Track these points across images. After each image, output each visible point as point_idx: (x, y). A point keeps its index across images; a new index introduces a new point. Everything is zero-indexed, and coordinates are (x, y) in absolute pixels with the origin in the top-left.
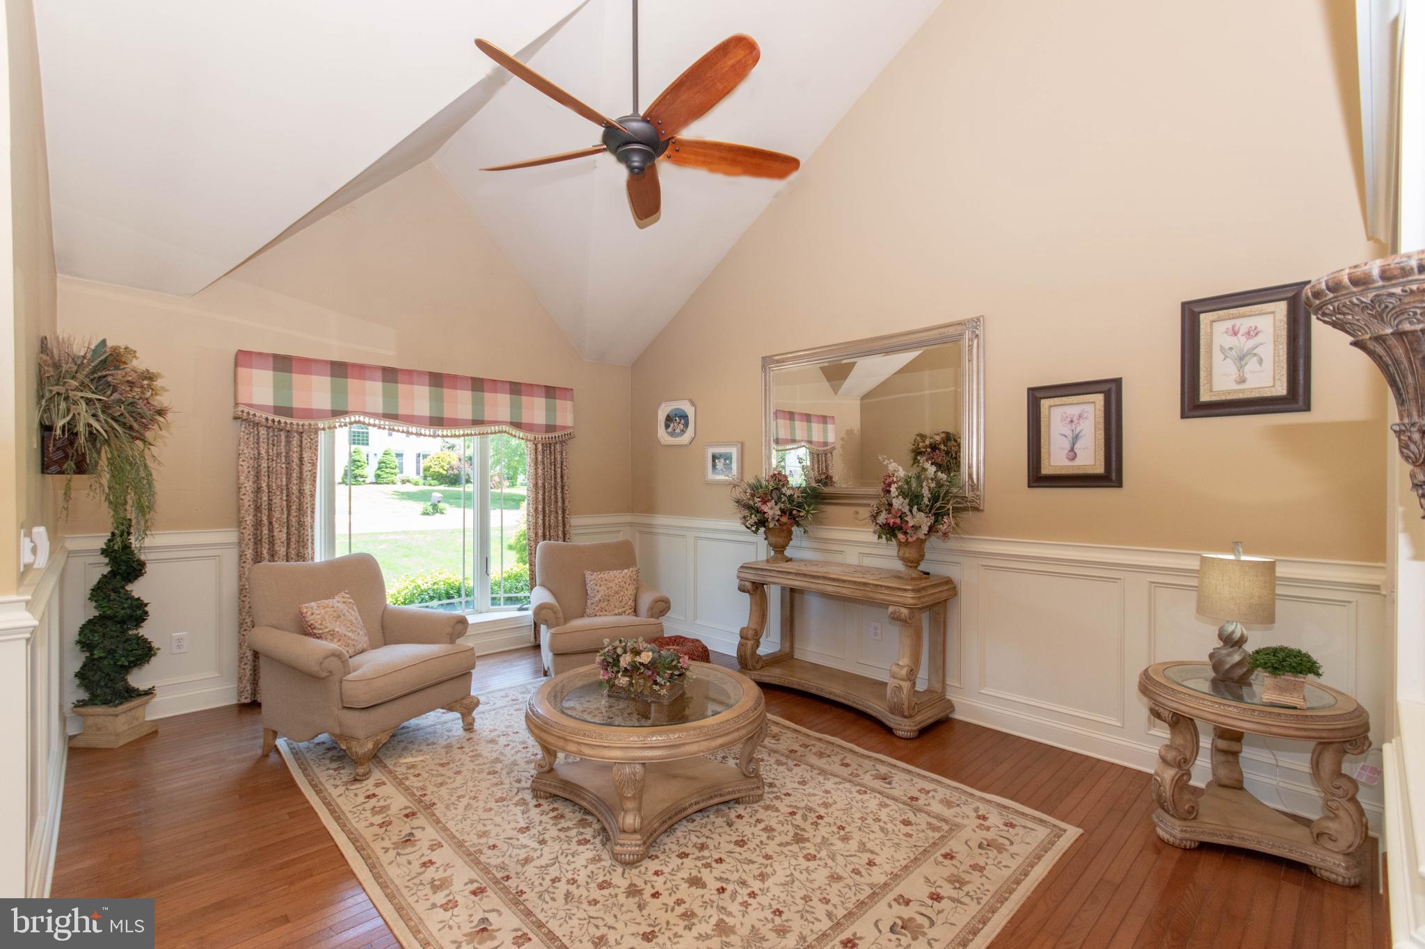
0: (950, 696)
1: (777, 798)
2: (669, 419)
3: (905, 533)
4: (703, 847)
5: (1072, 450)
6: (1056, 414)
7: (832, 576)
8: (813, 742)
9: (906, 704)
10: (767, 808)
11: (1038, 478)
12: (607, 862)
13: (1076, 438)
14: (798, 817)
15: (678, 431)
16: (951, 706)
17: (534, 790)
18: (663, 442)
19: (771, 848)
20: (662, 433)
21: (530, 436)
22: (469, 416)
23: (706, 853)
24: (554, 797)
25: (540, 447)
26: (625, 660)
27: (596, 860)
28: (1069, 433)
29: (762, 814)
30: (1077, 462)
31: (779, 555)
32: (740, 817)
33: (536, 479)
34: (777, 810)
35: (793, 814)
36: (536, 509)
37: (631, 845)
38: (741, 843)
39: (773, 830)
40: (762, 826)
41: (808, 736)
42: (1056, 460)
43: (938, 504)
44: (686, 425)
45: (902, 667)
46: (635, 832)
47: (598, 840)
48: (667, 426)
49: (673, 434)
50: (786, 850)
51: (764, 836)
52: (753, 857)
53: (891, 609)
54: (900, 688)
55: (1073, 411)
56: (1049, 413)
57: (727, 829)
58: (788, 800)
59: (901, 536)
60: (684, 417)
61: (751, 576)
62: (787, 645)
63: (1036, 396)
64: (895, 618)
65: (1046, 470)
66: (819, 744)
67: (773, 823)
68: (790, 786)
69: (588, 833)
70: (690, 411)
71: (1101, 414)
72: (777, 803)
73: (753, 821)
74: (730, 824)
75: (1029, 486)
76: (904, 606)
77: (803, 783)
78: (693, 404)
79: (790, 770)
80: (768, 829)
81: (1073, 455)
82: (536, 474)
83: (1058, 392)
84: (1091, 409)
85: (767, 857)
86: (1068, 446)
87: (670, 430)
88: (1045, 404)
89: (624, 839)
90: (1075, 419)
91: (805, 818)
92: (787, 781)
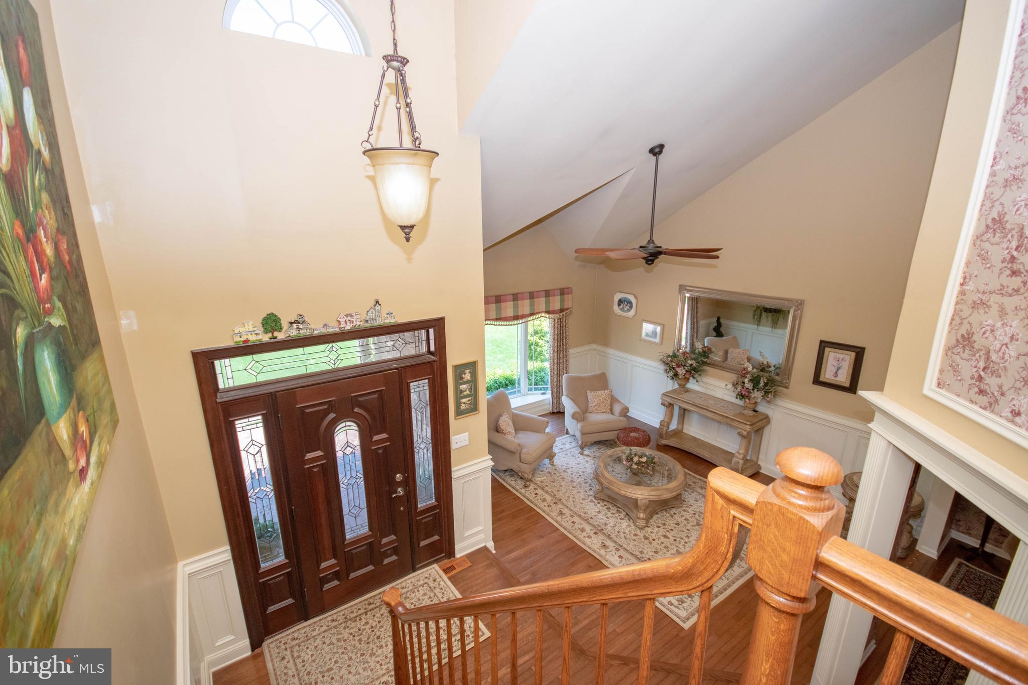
0: (760, 463)
1: (687, 507)
2: (620, 302)
3: (749, 399)
4: (664, 524)
5: (836, 373)
6: (832, 356)
7: (711, 410)
8: (698, 481)
9: (740, 469)
10: (684, 511)
11: (817, 381)
12: (633, 527)
13: (839, 368)
14: (697, 515)
15: (626, 309)
16: (760, 467)
17: (595, 497)
18: (616, 312)
19: (689, 527)
20: (616, 307)
21: (551, 316)
22: (528, 312)
23: (666, 527)
24: (604, 500)
25: (556, 320)
26: (636, 459)
27: (629, 526)
28: (836, 365)
29: (683, 513)
30: (837, 379)
31: (682, 389)
32: (674, 513)
33: (554, 336)
34: (688, 512)
35: (694, 514)
36: (554, 350)
37: (641, 523)
38: (678, 524)
39: (688, 520)
40: (684, 518)
41: (695, 477)
42: (828, 375)
43: (767, 388)
44: (631, 307)
45: (740, 454)
46: (643, 519)
47: (626, 518)
48: (619, 305)
49: (622, 310)
50: (694, 528)
51: (686, 522)
52: (683, 530)
53: (739, 430)
54: (738, 463)
55: (840, 356)
56: (828, 355)
57: (671, 518)
58: (692, 508)
59: (747, 400)
60: (630, 303)
61: (669, 400)
62: (681, 426)
63: (824, 345)
64: (739, 434)
65: (822, 379)
66: (700, 482)
67: (688, 517)
68: (692, 502)
69: (622, 515)
70: (634, 301)
71: (852, 361)
72: (687, 509)
73: (680, 516)
74: (672, 516)
75: (813, 383)
76: (745, 431)
77: (696, 501)
78: (636, 298)
79: (690, 494)
80: (686, 519)
81: (836, 375)
82: (555, 333)
83: (834, 346)
84: (848, 358)
85: (688, 530)
86: (834, 371)
87: (621, 307)
88: (827, 350)
89: (639, 521)
90: (840, 360)
91: (699, 516)
92: (690, 499)
